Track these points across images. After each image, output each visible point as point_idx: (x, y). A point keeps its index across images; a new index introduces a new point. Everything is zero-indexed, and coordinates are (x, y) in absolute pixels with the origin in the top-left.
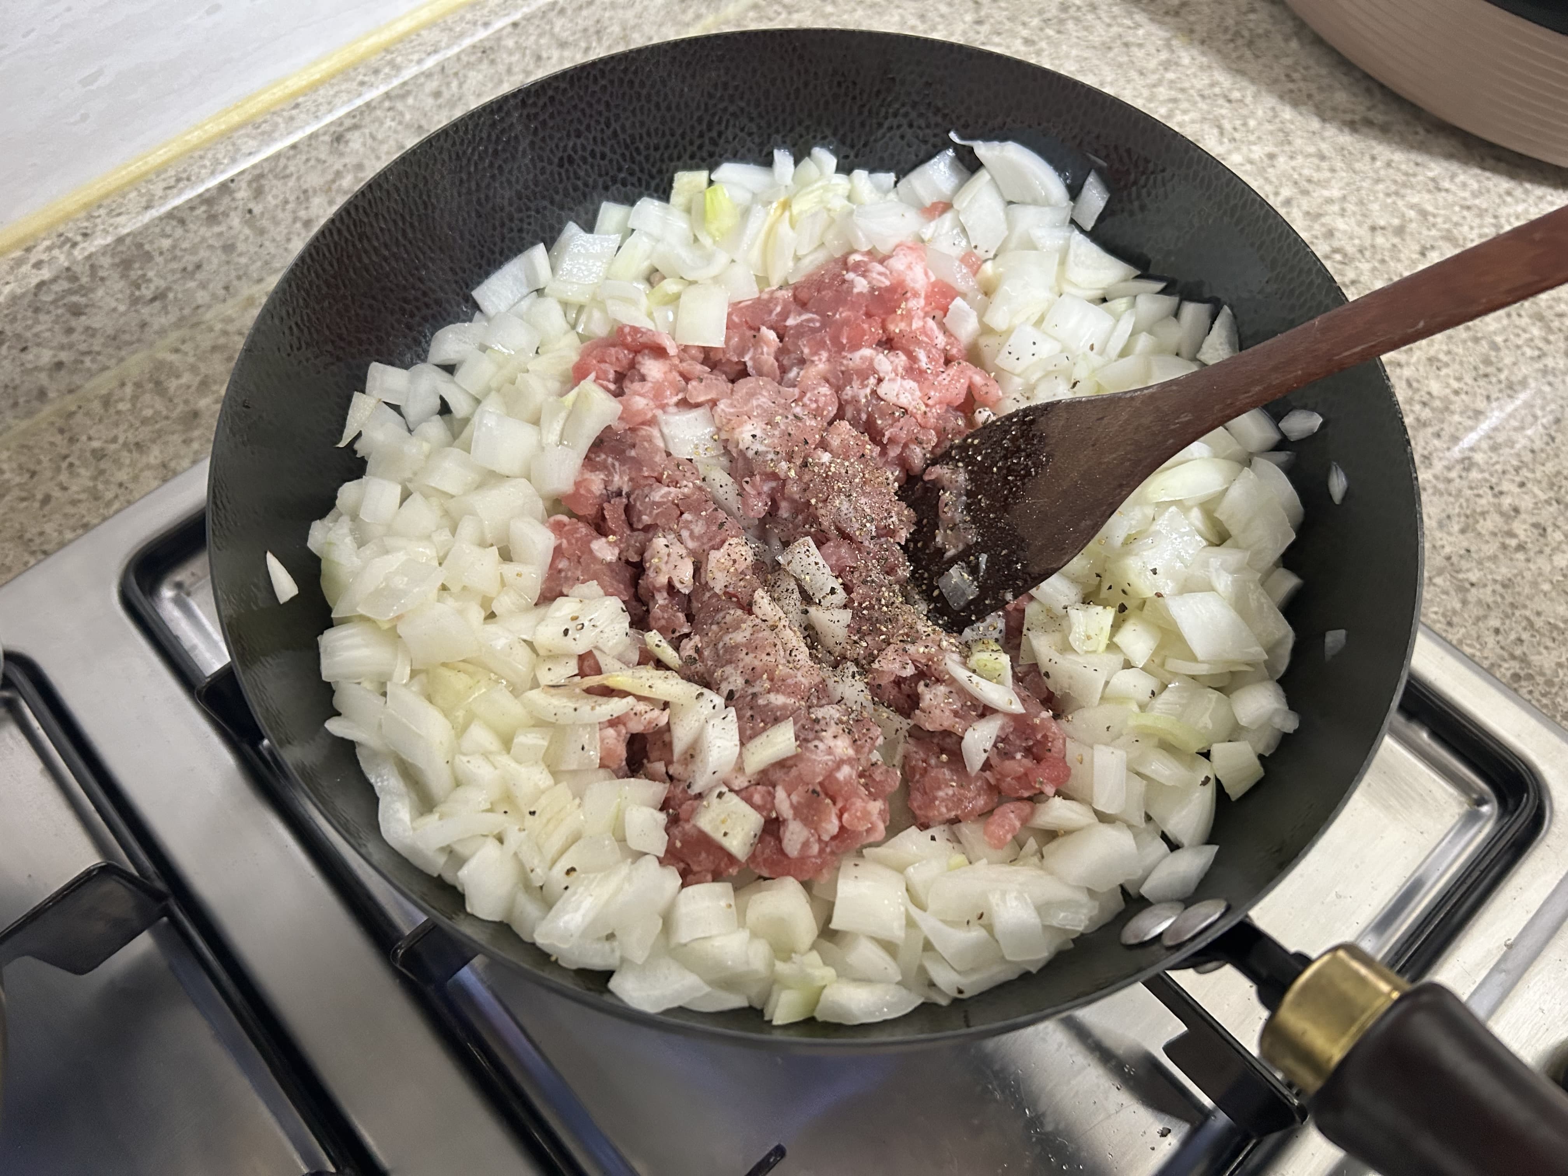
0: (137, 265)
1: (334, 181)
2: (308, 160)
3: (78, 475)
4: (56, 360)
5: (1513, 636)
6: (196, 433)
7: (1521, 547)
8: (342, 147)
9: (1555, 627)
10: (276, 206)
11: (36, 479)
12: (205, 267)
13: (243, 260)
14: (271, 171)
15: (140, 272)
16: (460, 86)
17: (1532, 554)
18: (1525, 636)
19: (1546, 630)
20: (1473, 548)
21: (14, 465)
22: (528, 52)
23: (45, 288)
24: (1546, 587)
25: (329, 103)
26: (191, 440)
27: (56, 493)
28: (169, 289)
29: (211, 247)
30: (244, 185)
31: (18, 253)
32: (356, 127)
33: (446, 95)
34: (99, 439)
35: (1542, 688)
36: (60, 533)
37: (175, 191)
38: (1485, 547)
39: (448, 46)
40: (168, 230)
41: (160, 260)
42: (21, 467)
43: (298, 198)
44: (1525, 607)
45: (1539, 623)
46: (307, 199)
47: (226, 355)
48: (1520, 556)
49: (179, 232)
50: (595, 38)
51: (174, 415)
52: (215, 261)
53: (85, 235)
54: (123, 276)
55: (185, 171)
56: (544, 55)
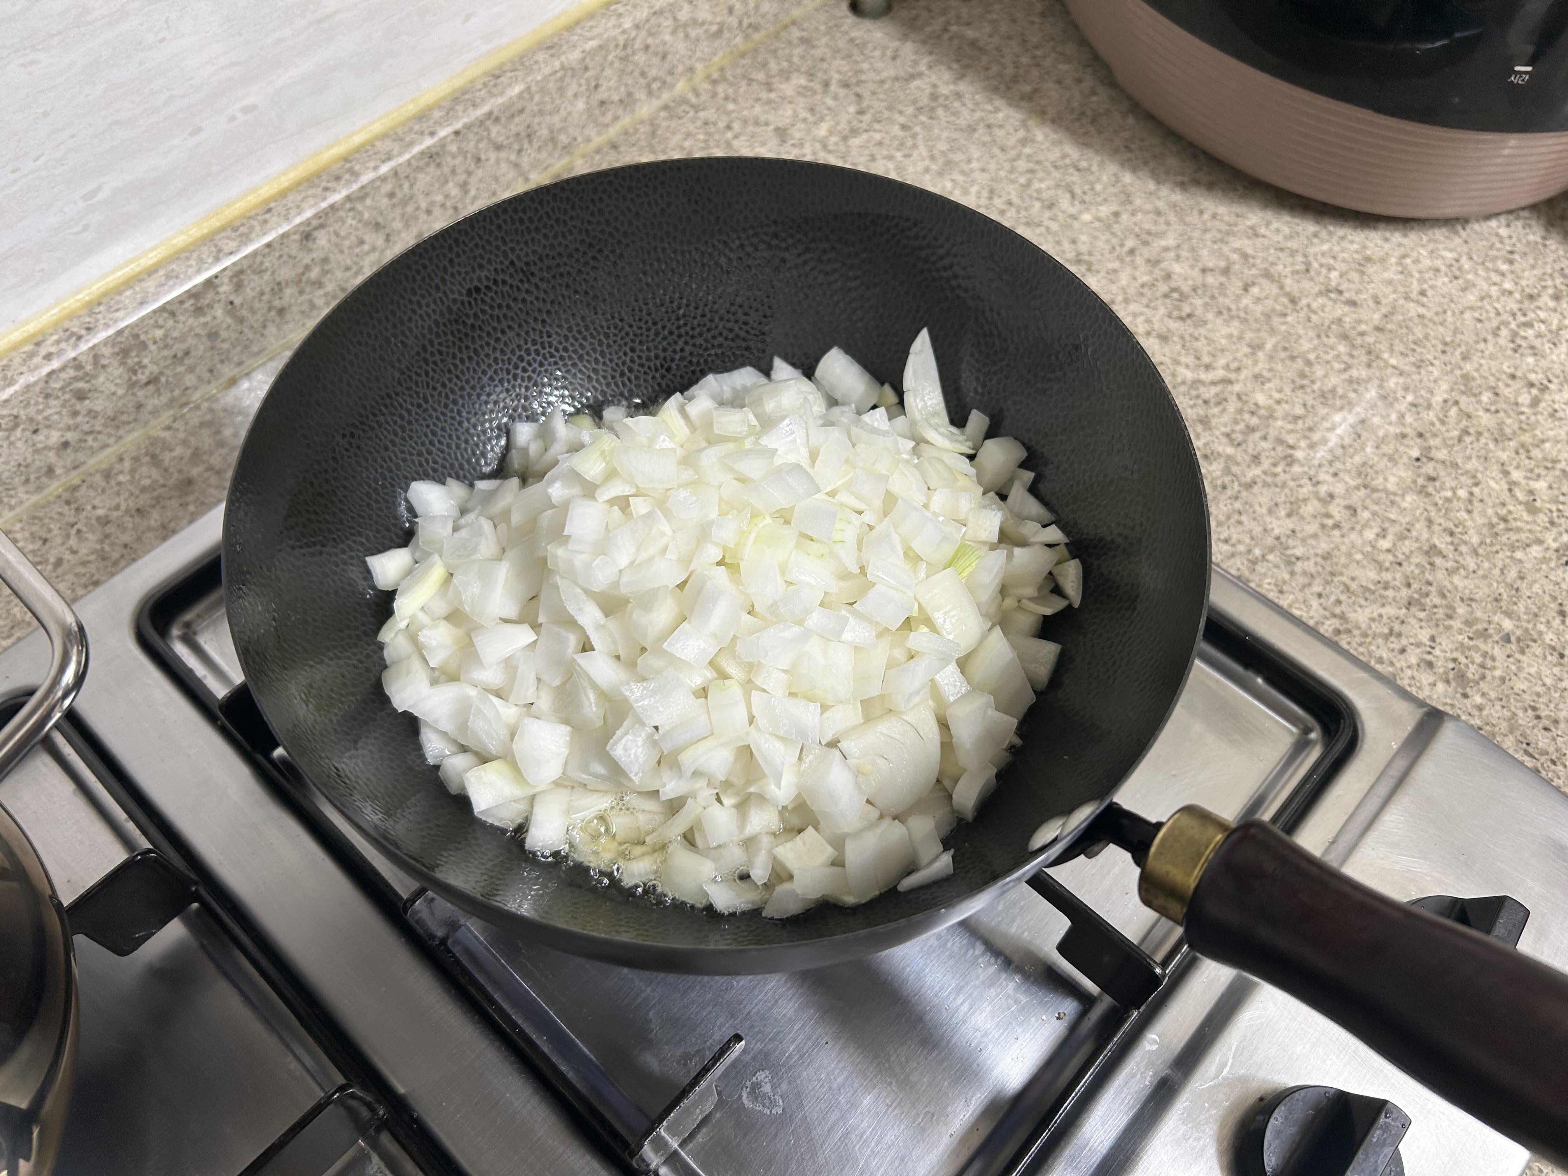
0: (134, 354)
1: (303, 274)
2: (281, 256)
3: (86, 539)
4: (63, 440)
5: (1333, 598)
6: (191, 498)
7: (1337, 526)
8: (310, 244)
9: (1367, 589)
10: (254, 297)
11: (48, 544)
12: (193, 353)
13: (226, 346)
14: (249, 267)
15: (136, 360)
16: (411, 186)
17: (1345, 531)
18: (1343, 597)
19: (1359, 591)
20: (1298, 528)
21: (27, 534)
22: (469, 155)
23: (54, 376)
24: (1358, 557)
25: (298, 207)
26: (187, 504)
27: (67, 556)
28: (161, 373)
29: (197, 335)
30: (226, 280)
31: (29, 348)
32: (322, 226)
33: (399, 195)
34: (103, 507)
35: (1358, 639)
36: (73, 591)
37: (166, 288)
38: (1307, 528)
39: (400, 154)
40: (161, 321)
41: (153, 348)
42: (33, 535)
43: (273, 290)
44: (1341, 574)
45: (1354, 586)
46: (281, 290)
47: (213, 430)
48: (1336, 533)
49: (170, 323)
50: (526, 141)
51: (171, 482)
52: (202, 348)
53: (88, 329)
54: (123, 363)
55: (173, 270)
56: (483, 157)
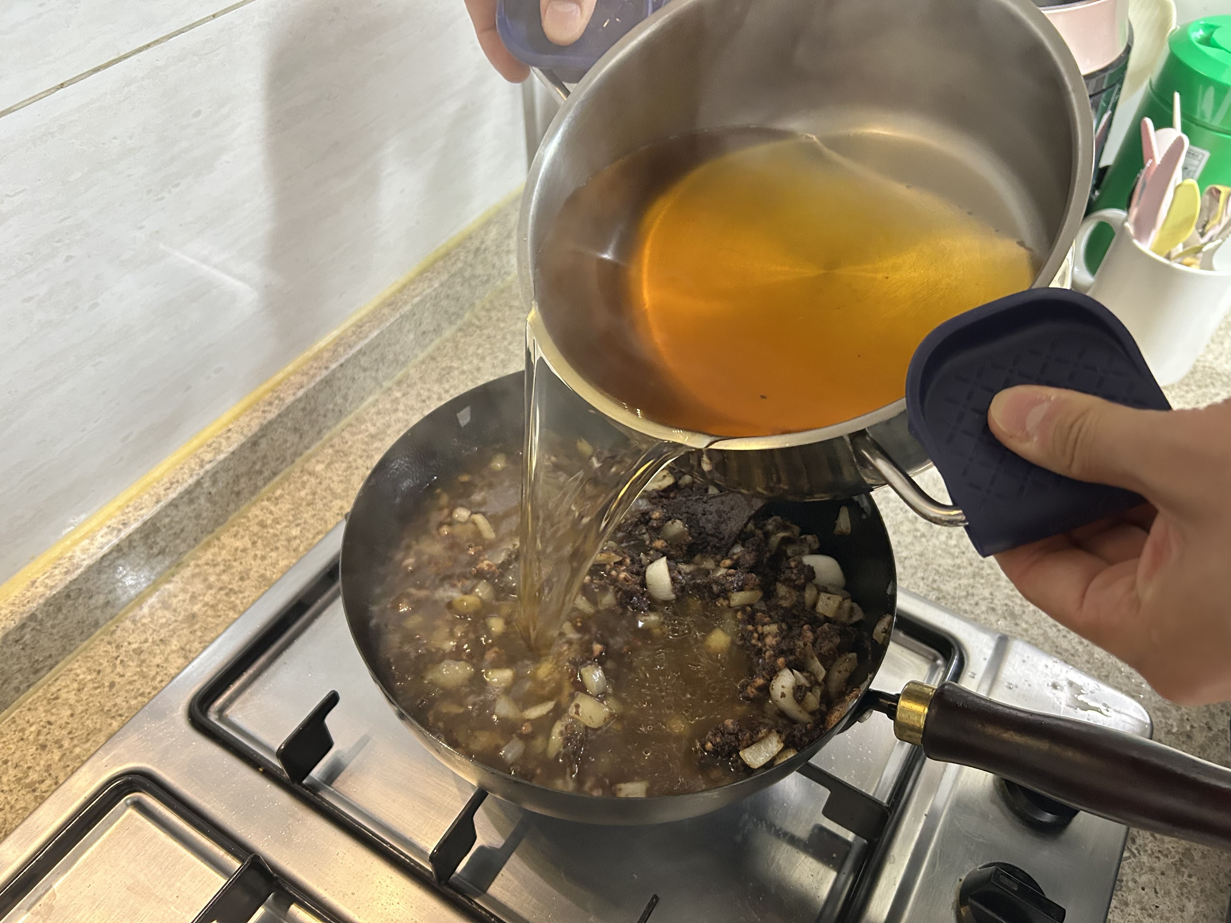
0: (152, 536)
1: (252, 467)
2: (240, 459)
3: (128, 666)
4: (106, 600)
5: (931, 579)
6: (197, 626)
7: (923, 535)
8: (257, 448)
9: (949, 571)
10: (223, 487)
11: (101, 674)
12: (186, 529)
13: (205, 522)
14: (221, 469)
15: (153, 540)
16: (315, 402)
17: (928, 538)
18: (936, 577)
19: (945, 572)
20: (901, 540)
21: (84, 669)
22: (348, 378)
23: (105, 559)
24: (939, 552)
26: (195, 631)
27: (117, 679)
28: (167, 546)
29: (190, 518)
30: (208, 479)
32: (264, 436)
33: (308, 408)
34: (136, 642)
35: (951, 601)
36: (127, 702)
37: (172, 490)
38: (906, 539)
39: (308, 383)
40: (169, 512)
41: (164, 530)
42: (89, 669)
43: (234, 481)
44: (932, 564)
45: (941, 570)
46: (238, 480)
47: (202, 578)
48: (924, 540)
49: (174, 512)
50: (381, 364)
51: (180, 618)
52: (191, 525)
53: (124, 524)
54: (145, 544)
55: (174, 478)
56: (356, 377)
